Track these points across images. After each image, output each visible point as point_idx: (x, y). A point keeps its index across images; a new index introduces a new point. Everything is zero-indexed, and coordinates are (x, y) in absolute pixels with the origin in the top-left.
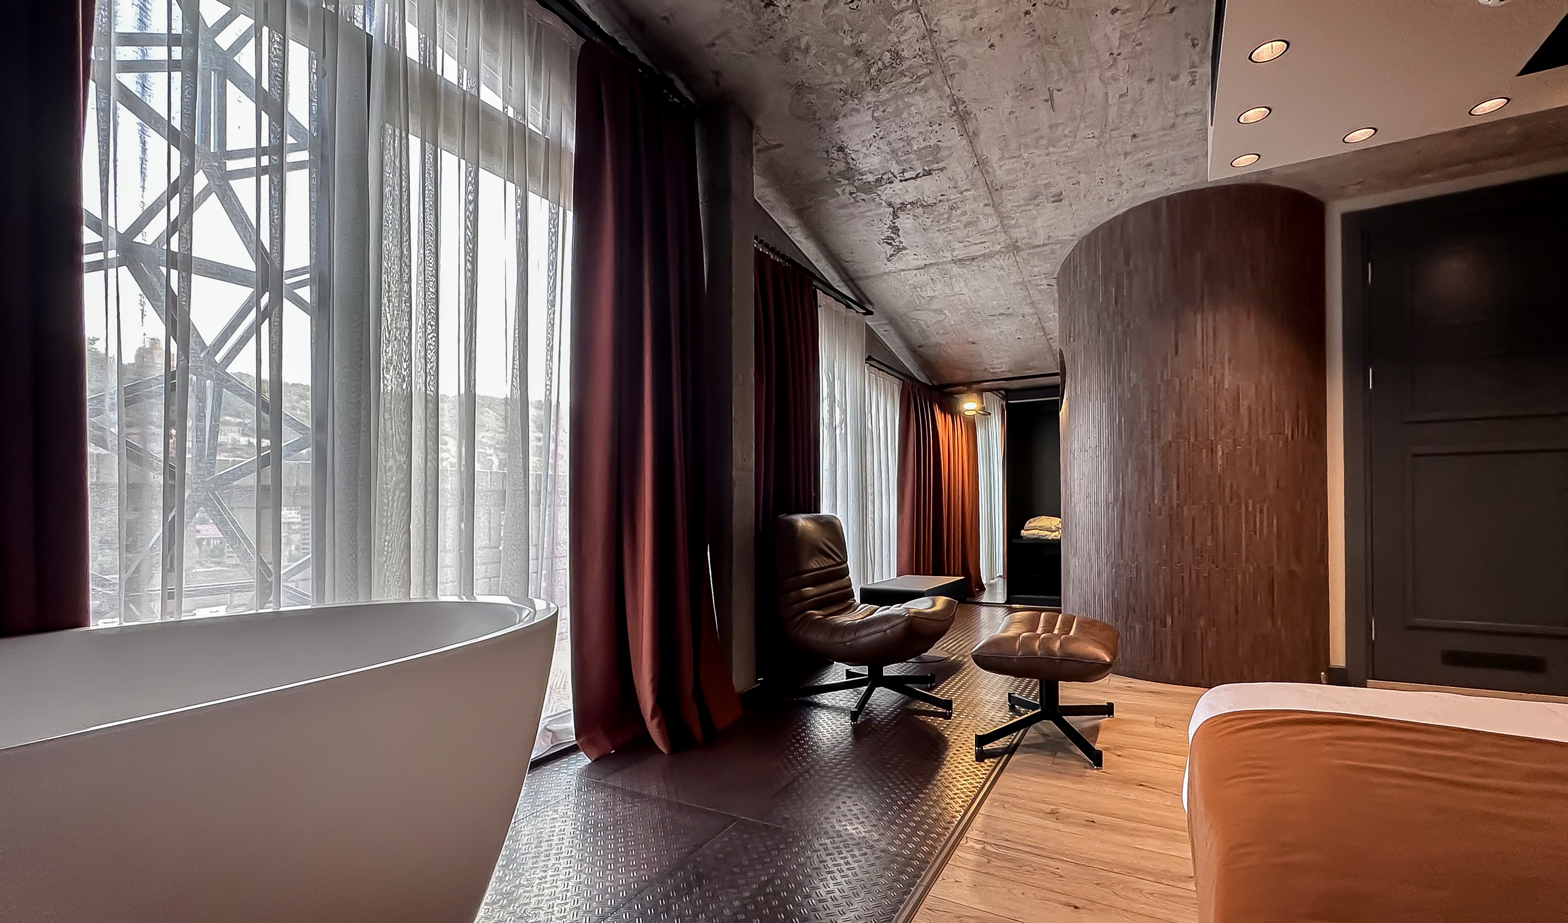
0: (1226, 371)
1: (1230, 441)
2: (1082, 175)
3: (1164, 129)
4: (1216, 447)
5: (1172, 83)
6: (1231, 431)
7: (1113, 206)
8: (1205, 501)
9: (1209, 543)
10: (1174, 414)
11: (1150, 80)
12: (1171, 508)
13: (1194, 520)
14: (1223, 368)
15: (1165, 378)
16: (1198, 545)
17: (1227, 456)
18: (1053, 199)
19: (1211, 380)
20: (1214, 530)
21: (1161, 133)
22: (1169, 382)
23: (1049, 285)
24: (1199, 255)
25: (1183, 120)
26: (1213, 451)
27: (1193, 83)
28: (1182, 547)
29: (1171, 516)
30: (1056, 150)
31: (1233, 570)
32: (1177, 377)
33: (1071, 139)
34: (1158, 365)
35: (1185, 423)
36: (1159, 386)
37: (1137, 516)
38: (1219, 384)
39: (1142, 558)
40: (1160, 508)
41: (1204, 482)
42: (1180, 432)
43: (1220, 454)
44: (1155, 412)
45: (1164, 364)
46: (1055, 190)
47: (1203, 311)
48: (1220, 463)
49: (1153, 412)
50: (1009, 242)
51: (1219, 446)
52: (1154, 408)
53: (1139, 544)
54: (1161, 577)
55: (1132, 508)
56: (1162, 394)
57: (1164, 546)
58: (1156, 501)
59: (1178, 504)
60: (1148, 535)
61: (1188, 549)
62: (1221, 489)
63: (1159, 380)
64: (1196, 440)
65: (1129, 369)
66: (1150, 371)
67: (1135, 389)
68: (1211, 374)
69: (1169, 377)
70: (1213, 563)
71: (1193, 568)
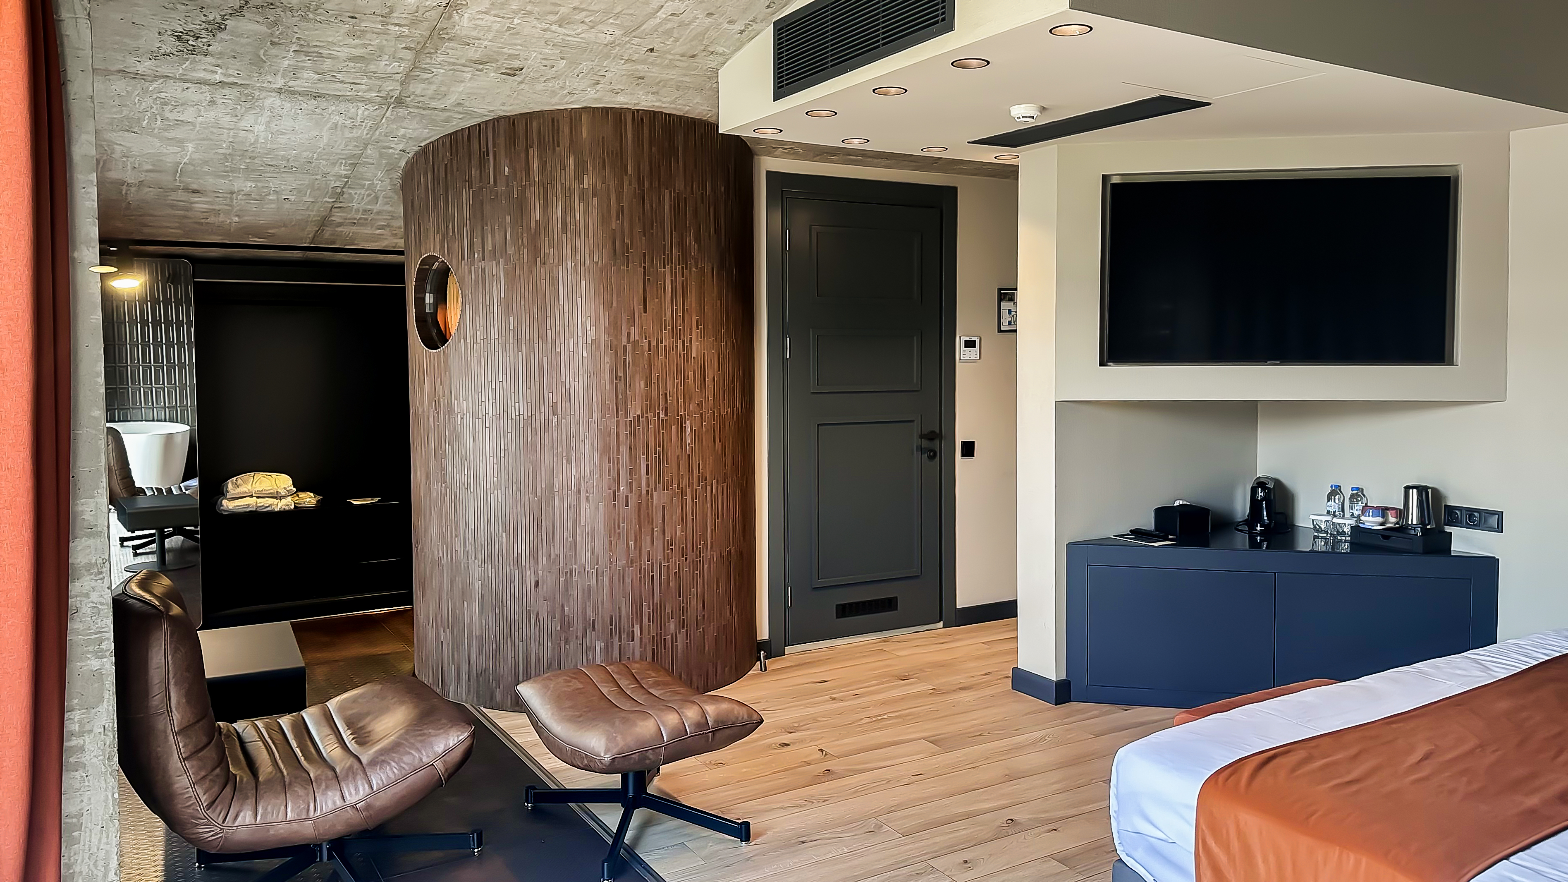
0: (694, 338)
1: (697, 417)
2: (564, 63)
4: (685, 423)
6: (698, 405)
8: (675, 486)
9: (678, 534)
11: (710, 15)
12: (640, 496)
13: (664, 507)
14: (691, 333)
15: (632, 338)
16: (668, 537)
17: (695, 434)
18: (505, 71)
22: (635, 344)
23: (404, 151)
24: (667, 195)
25: (707, 56)
26: (682, 429)
28: (652, 542)
29: (639, 507)
30: (560, 30)
31: (700, 560)
32: (646, 339)
33: (585, 27)
34: (623, 321)
35: (654, 394)
36: (625, 346)
37: (597, 508)
38: (688, 349)
39: (603, 561)
40: (627, 497)
41: (674, 465)
42: (650, 405)
43: (689, 430)
44: (620, 378)
45: (631, 321)
46: (516, 64)
47: (672, 263)
48: (689, 441)
49: (618, 379)
50: (396, 94)
51: (688, 422)
52: (619, 375)
53: (600, 543)
54: (628, 581)
55: (590, 498)
56: (629, 359)
57: (632, 543)
58: (622, 488)
59: (648, 491)
60: (613, 530)
61: (659, 544)
62: (690, 471)
63: (624, 340)
64: (666, 415)
65: (584, 320)
66: (614, 327)
67: (594, 347)
68: (680, 339)
69: (637, 338)
70: (683, 557)
71: (663, 564)
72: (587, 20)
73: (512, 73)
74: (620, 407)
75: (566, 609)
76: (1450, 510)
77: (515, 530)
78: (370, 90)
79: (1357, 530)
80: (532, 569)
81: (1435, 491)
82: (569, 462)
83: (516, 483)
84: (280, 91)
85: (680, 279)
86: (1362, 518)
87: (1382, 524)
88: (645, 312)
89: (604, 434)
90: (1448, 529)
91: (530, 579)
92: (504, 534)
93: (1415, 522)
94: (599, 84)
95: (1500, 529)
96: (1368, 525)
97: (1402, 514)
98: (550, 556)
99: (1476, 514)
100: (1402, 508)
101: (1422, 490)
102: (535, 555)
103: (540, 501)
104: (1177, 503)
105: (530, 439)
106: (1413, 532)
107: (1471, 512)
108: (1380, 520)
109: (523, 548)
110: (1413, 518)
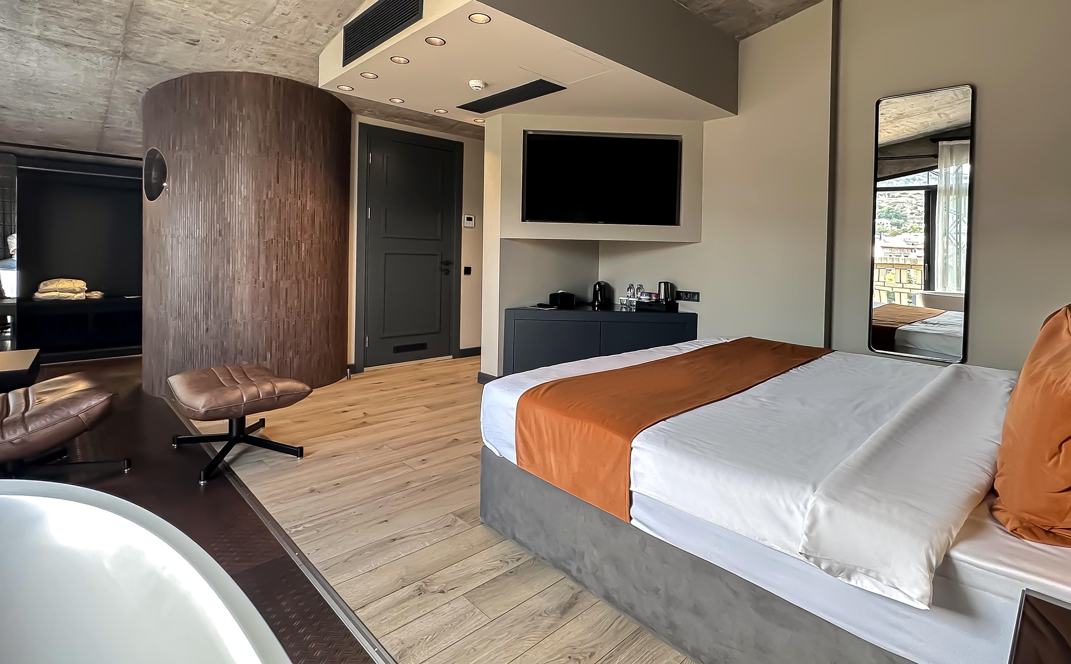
0: (308, 200)
1: (309, 241)
2: (224, 39)
3: (296, 43)
4: (301, 244)
5: (317, 26)
6: (310, 236)
7: (233, 65)
8: (294, 278)
9: (296, 304)
10: (275, 221)
11: (305, 17)
12: (272, 282)
13: (287, 289)
14: (306, 197)
15: (269, 196)
16: (289, 305)
17: (307, 251)
18: (188, 41)
19: (299, 202)
20: (299, 296)
21: (293, 44)
22: (271, 200)
23: (139, 91)
24: (294, 123)
25: (310, 45)
26: (299, 247)
27: (327, 31)
28: (279, 307)
29: (271, 288)
30: (215, 16)
31: (309, 319)
32: (278, 198)
33: (231, 16)
34: (264, 187)
35: (282, 228)
36: (265, 201)
37: (245, 288)
38: (304, 206)
39: (248, 317)
40: (264, 283)
41: (294, 266)
42: (279, 233)
43: (303, 249)
44: (261, 218)
45: (269, 187)
46: (194, 37)
47: (296, 159)
48: (303, 254)
49: (260, 218)
50: (121, 49)
51: (303, 244)
52: (261, 216)
53: (246, 308)
54: (263, 328)
55: (241, 283)
56: (267, 207)
57: (266, 308)
58: (261, 278)
59: (277, 280)
60: (254, 301)
61: (283, 309)
62: (304, 270)
63: (265, 197)
64: (289, 239)
65: (240, 185)
66: (258, 190)
67: (245, 200)
68: (299, 199)
69: (272, 197)
70: (298, 316)
71: (285, 320)
72: (231, 11)
73: (194, 43)
74: (261, 232)
75: (225, 344)
76: (678, 293)
77: (195, 300)
78: (102, 44)
79: (639, 303)
80: (205, 322)
81: (672, 285)
82: (228, 262)
83: (196, 274)
84: (39, 38)
85: (300, 167)
86: (641, 297)
87: (649, 300)
88: (278, 182)
89: (251, 247)
90: (677, 302)
91: (203, 327)
92: (188, 303)
93: (663, 298)
94: (249, 56)
95: (698, 300)
96: (643, 300)
97: (658, 295)
98: (215, 314)
99: (689, 294)
100: (657, 293)
101: (666, 284)
102: (206, 314)
103: (210, 284)
104: (560, 292)
105: (205, 249)
106: (661, 303)
107: (686, 293)
108: (648, 297)
109: (199, 310)
110: (662, 297)
